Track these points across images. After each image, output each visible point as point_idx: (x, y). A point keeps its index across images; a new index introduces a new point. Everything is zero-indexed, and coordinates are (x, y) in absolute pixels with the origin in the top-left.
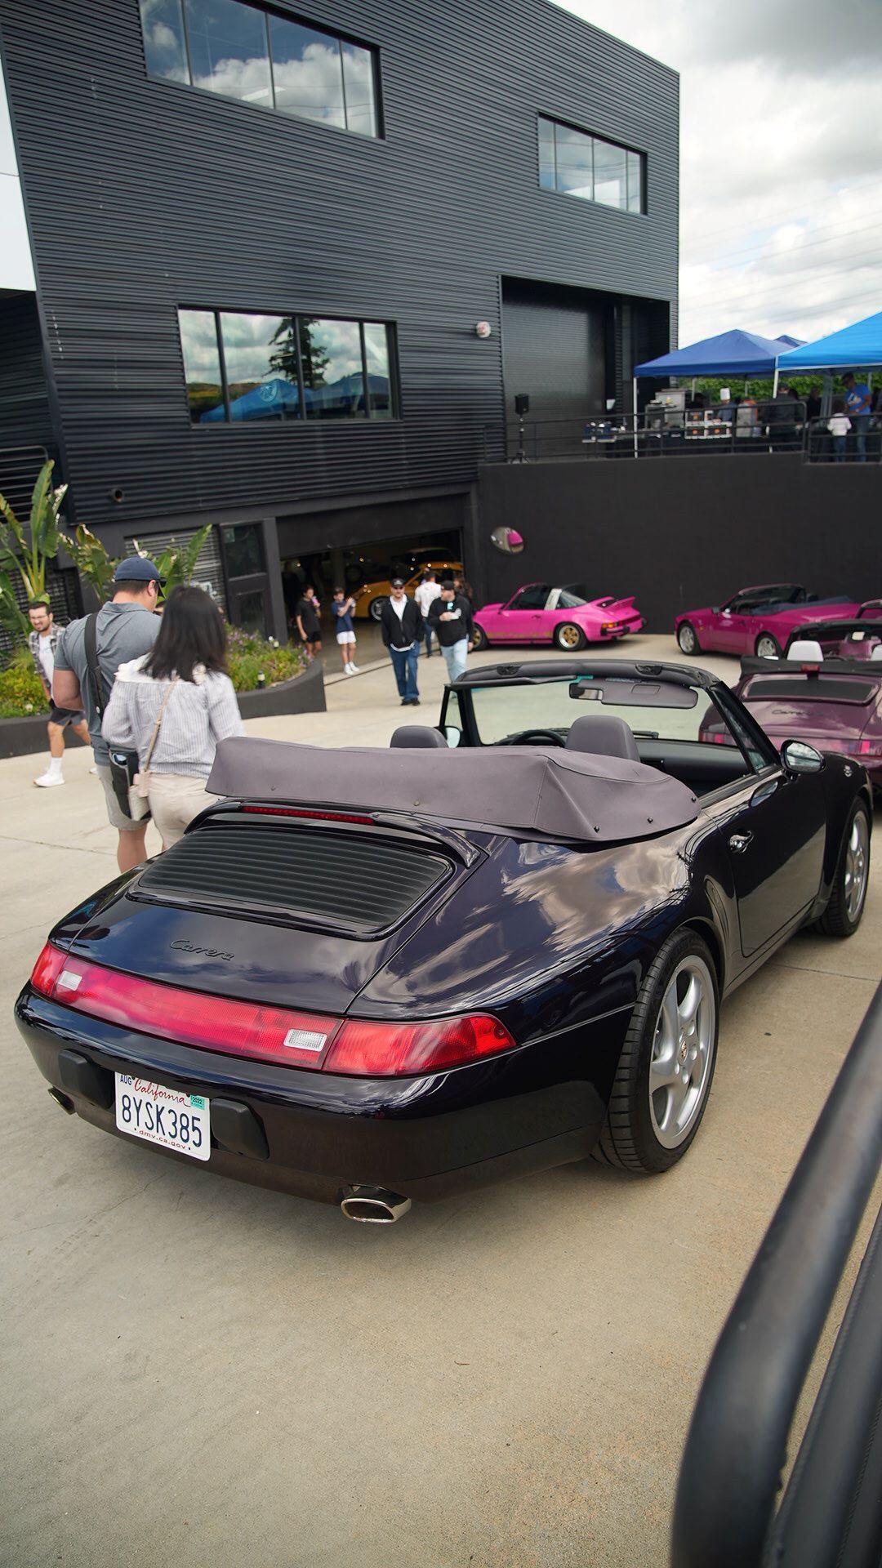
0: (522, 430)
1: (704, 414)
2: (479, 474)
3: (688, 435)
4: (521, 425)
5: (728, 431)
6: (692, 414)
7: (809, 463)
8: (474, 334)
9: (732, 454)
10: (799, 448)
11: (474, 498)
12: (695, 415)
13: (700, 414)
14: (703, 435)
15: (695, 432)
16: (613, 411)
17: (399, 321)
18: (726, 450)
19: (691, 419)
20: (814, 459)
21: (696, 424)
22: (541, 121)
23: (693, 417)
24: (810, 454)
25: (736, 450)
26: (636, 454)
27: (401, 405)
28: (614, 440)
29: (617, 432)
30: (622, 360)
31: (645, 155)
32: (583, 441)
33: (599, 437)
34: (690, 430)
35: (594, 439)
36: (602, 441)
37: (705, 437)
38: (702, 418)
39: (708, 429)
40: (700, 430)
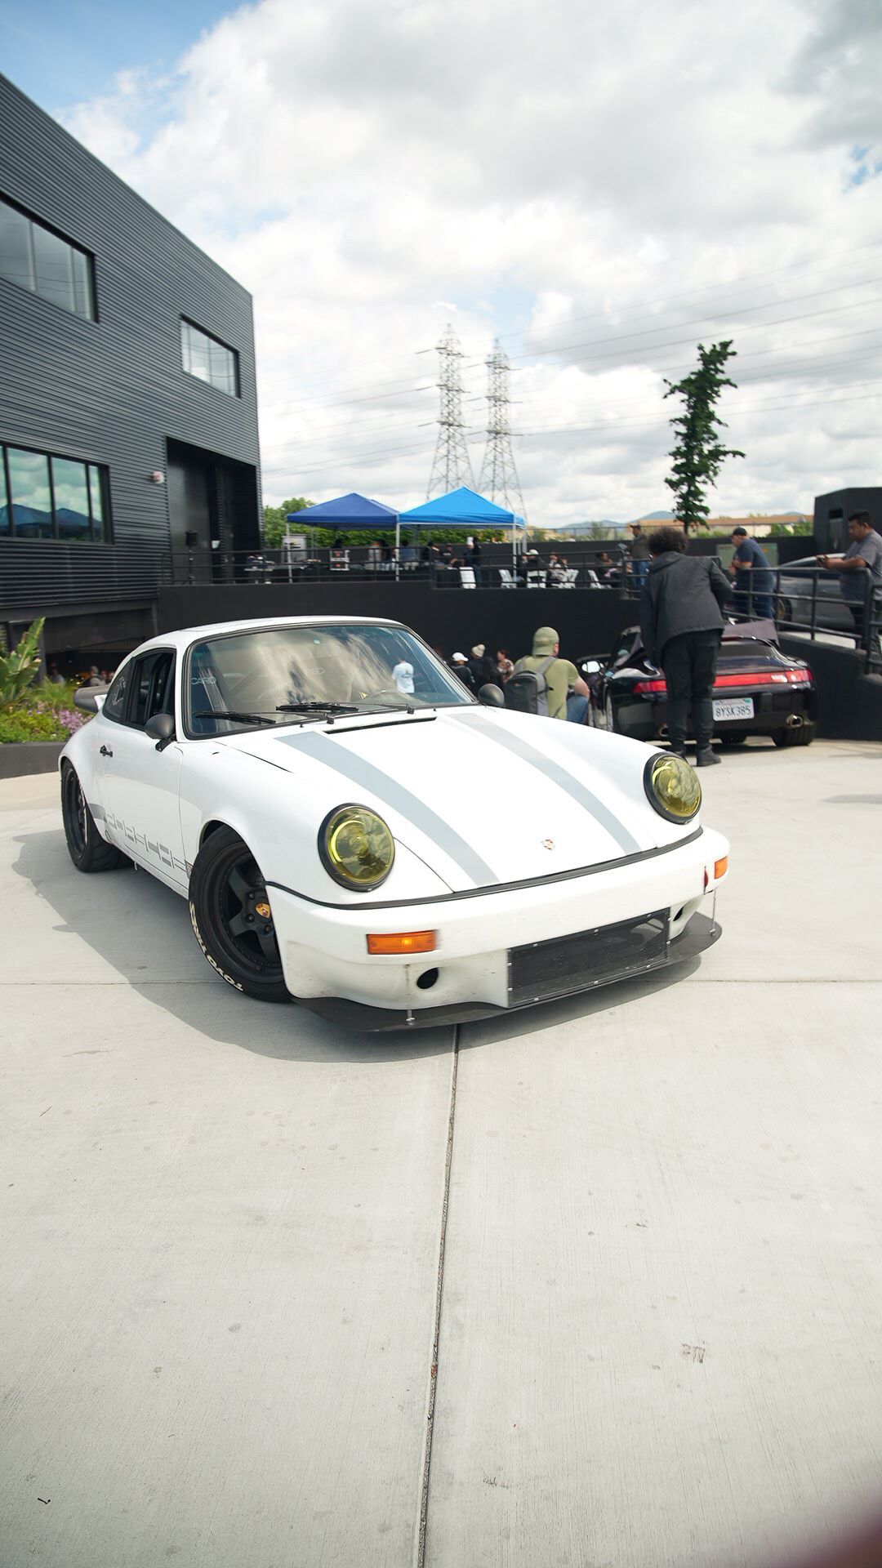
0: (191, 559)
2: (158, 593)
4: (190, 555)
5: (347, 565)
6: (335, 552)
7: (435, 588)
8: (152, 480)
10: (428, 578)
11: (155, 614)
12: (338, 553)
13: (341, 552)
15: (338, 566)
16: (217, 549)
17: (112, 466)
18: (369, 579)
19: (334, 556)
20: (439, 586)
21: (339, 560)
22: (184, 324)
24: (436, 582)
25: (379, 579)
26: (291, 580)
27: (113, 533)
28: (270, 569)
29: (270, 564)
30: (222, 509)
31: (236, 353)
32: (247, 570)
33: (259, 566)
34: (335, 564)
35: (255, 568)
36: (261, 570)
37: (347, 569)
38: (343, 556)
39: (348, 563)
40: (343, 564)
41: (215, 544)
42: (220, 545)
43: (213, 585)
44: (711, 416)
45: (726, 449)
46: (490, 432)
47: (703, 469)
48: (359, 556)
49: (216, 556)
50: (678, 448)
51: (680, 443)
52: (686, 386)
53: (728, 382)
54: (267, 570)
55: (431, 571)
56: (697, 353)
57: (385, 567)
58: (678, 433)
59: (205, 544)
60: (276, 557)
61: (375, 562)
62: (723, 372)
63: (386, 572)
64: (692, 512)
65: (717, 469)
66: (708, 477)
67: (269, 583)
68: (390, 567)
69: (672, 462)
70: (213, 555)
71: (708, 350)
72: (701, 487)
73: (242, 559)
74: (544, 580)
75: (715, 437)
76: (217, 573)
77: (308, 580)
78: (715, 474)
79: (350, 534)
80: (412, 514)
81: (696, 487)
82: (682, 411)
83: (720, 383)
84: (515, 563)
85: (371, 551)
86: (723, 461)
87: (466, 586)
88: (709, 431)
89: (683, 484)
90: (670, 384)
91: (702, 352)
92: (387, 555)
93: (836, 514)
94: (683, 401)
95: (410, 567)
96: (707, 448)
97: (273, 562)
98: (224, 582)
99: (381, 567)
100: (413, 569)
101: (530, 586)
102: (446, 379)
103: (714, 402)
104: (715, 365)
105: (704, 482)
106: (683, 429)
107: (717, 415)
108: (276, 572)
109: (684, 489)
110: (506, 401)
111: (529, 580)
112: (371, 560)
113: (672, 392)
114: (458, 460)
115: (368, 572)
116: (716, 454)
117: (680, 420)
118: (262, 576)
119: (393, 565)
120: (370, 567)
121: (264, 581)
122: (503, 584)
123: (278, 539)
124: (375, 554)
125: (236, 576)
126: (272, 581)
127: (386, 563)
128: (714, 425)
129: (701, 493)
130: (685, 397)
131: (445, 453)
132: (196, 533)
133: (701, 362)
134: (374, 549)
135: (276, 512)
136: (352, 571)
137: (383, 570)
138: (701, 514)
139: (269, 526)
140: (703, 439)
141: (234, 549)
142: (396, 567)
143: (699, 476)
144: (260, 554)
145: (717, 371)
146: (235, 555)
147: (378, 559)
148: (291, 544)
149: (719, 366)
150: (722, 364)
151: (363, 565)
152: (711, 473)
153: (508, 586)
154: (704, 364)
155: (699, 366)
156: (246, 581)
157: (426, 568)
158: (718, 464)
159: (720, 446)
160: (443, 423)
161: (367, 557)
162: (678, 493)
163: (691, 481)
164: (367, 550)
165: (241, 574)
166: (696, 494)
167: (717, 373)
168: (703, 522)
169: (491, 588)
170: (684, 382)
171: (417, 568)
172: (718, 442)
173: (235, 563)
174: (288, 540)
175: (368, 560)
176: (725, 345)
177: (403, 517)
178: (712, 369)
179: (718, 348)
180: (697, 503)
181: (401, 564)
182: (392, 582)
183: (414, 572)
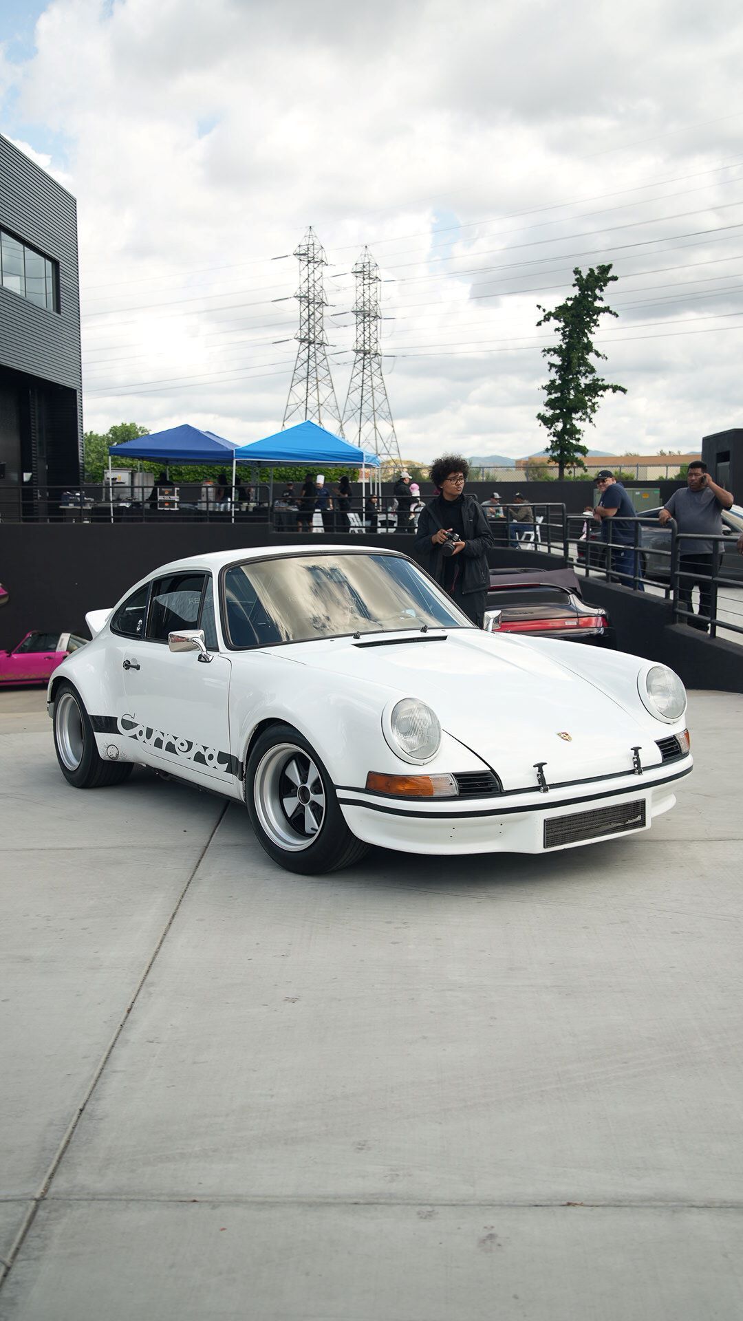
1: (174, 491)
3: (160, 507)
7: (275, 532)
9: (208, 523)
10: (266, 520)
12: (167, 491)
13: (171, 490)
14: (174, 507)
15: (166, 505)
16: (29, 483)
18: (202, 520)
19: (162, 494)
20: (279, 529)
21: (167, 498)
23: (164, 492)
24: (275, 525)
25: (211, 520)
26: (113, 520)
28: (88, 507)
29: (89, 501)
30: (35, 437)
31: (56, 264)
32: (61, 507)
33: (76, 504)
34: (162, 503)
35: (71, 505)
36: (79, 508)
37: (176, 509)
38: (172, 494)
39: (178, 502)
40: (172, 503)
41: (27, 477)
42: (32, 477)
43: (22, 523)
44: (588, 347)
45: (605, 383)
46: (357, 351)
47: (579, 406)
48: (191, 493)
49: (27, 491)
50: (553, 382)
51: (554, 375)
52: (561, 312)
53: (607, 310)
54: (84, 508)
55: (269, 512)
56: (573, 278)
57: (219, 507)
58: (552, 365)
59: (14, 476)
60: (97, 492)
61: (208, 502)
62: (601, 299)
63: (220, 513)
64: (569, 453)
65: (596, 406)
66: (585, 413)
67: (87, 522)
68: (225, 507)
69: (545, 396)
70: (23, 490)
71: (585, 275)
72: (578, 424)
73: (57, 495)
74: (395, 525)
75: (592, 371)
76: (28, 511)
77: (132, 520)
78: (594, 411)
79: (183, 469)
80: (251, 449)
81: (573, 425)
82: (557, 340)
83: (599, 311)
84: (364, 505)
85: (204, 490)
86: (602, 396)
87: (315, 530)
88: (586, 364)
89: (558, 422)
90: (544, 310)
91: (578, 276)
92: (223, 494)
93: (724, 457)
94: (557, 330)
95: (247, 507)
96: (584, 381)
97: (92, 500)
98: (37, 520)
99: (215, 507)
100: (251, 510)
101: (380, 531)
102: (306, 290)
103: (591, 332)
104: (593, 291)
105: (581, 419)
106: (557, 360)
107: (595, 347)
108: (96, 511)
109: (559, 426)
110: (376, 317)
111: (379, 524)
112: (204, 499)
113: (547, 319)
114: (319, 383)
115: (201, 512)
116: (595, 388)
117: (555, 351)
118: (80, 514)
119: (229, 506)
120: (203, 507)
121: (81, 520)
122: (351, 529)
123: (100, 472)
124: (207, 492)
125: (49, 514)
126: (92, 520)
127: (221, 503)
128: (591, 358)
129: (578, 432)
130: (562, 325)
131: (305, 374)
132: (4, 464)
133: (577, 288)
134: (207, 487)
135: (103, 439)
136: (181, 510)
137: (217, 510)
138: (578, 455)
139: (93, 455)
140: (579, 372)
141: (49, 484)
142: (231, 507)
143: (577, 412)
144: (78, 490)
145: (596, 298)
146: (49, 490)
147: (212, 498)
148: (113, 479)
149: (597, 292)
150: (602, 290)
151: (195, 504)
152: (589, 410)
153: (356, 530)
154: (580, 290)
155: (575, 292)
156: (61, 520)
157: (266, 509)
158: (597, 399)
159: (598, 380)
160: (302, 341)
161: (199, 495)
162: (552, 430)
163: (567, 418)
164: (200, 488)
165: (56, 513)
166: (574, 432)
167: (595, 300)
168: (580, 464)
169: (336, 533)
170: (560, 308)
171: (254, 508)
172: (597, 375)
173: (48, 499)
174: (110, 475)
175: (200, 499)
176: (605, 269)
177: (241, 452)
178: (589, 296)
179: (596, 272)
180: (574, 442)
181: (238, 504)
182: (229, 523)
183: (250, 513)
